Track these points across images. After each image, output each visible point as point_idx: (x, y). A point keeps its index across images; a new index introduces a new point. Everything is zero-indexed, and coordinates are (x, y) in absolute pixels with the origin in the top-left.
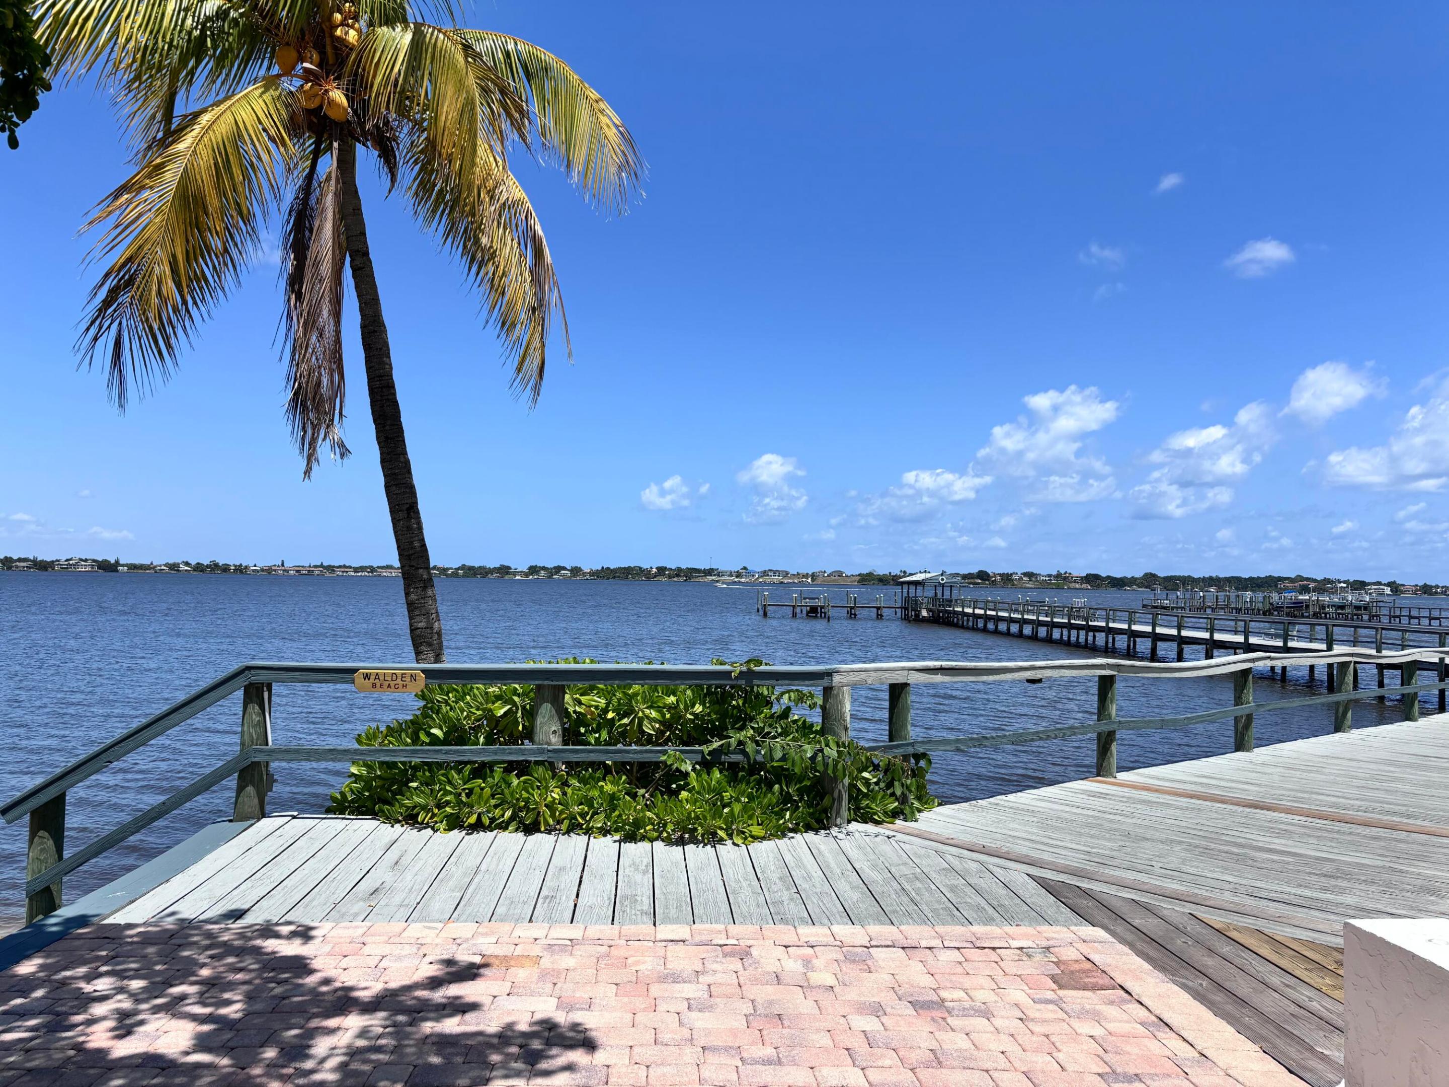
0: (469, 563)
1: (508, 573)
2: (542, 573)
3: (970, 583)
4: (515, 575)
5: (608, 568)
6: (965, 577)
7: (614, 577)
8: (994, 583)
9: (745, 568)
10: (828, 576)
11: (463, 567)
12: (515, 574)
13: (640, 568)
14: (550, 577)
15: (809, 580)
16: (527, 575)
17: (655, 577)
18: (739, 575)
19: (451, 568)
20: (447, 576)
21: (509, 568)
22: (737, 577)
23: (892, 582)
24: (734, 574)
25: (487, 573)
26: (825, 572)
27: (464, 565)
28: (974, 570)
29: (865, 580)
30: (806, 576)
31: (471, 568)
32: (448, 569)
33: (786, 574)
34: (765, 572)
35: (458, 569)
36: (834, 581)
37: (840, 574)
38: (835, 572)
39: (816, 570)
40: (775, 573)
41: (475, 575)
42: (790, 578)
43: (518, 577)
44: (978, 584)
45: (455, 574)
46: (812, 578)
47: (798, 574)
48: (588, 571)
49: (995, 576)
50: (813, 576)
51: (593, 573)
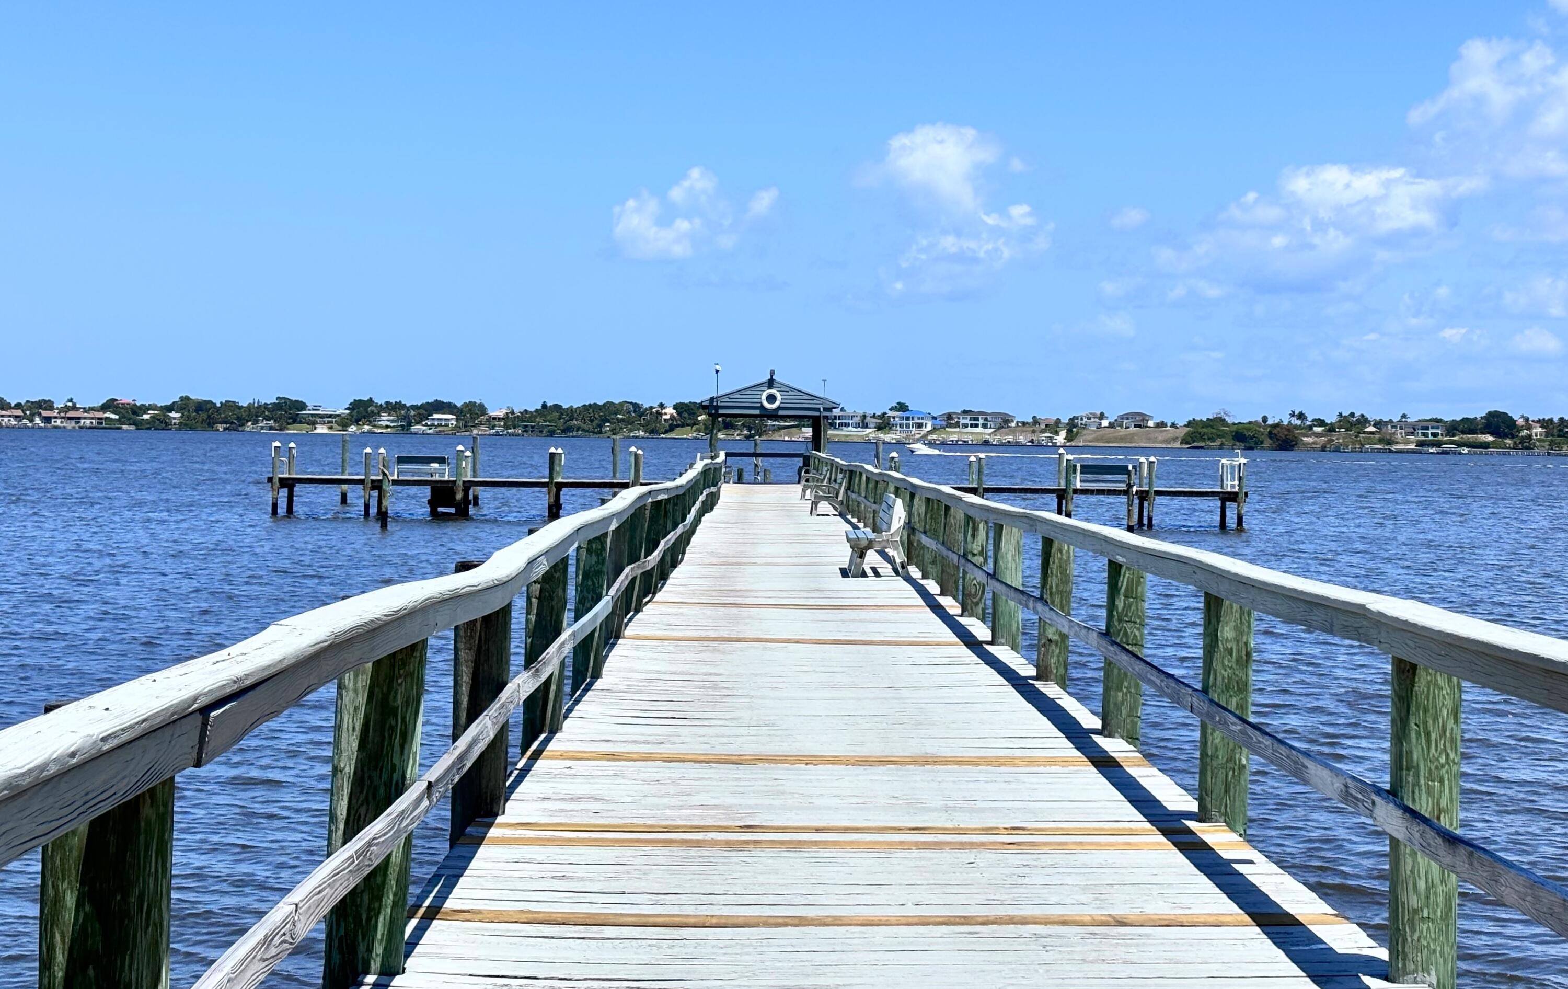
0: (197, 395)
1: (295, 420)
2: (385, 419)
3: (1461, 445)
4: (314, 424)
5: (557, 407)
6: (1453, 428)
7: (566, 430)
8: (1526, 444)
9: (902, 407)
10: (1111, 425)
11: (184, 404)
12: (313, 421)
13: (636, 406)
14: (405, 428)
15: (1061, 438)
16: (344, 423)
17: (671, 429)
18: (884, 424)
19: (151, 407)
20: (139, 425)
21: (302, 406)
22: (879, 428)
23: (1268, 443)
24: (872, 422)
25: (242, 422)
26: (1102, 416)
27: (185, 399)
28: (1478, 412)
29: (1202, 437)
30: (1054, 427)
31: (203, 407)
32: (145, 409)
33: (1004, 422)
34: (949, 416)
35: (170, 408)
36: (1122, 439)
37: (1140, 421)
38: (1127, 416)
39: (1081, 412)
40: (974, 417)
41: (210, 423)
42: (1013, 431)
43: (322, 430)
44: (1486, 445)
45: (161, 423)
46: (1069, 431)
47: (1036, 421)
48: (501, 414)
49: (1529, 428)
50: (1073, 429)
51: (511, 420)
